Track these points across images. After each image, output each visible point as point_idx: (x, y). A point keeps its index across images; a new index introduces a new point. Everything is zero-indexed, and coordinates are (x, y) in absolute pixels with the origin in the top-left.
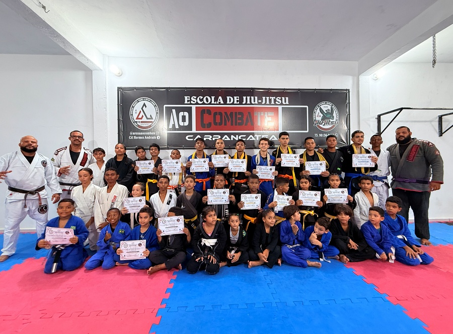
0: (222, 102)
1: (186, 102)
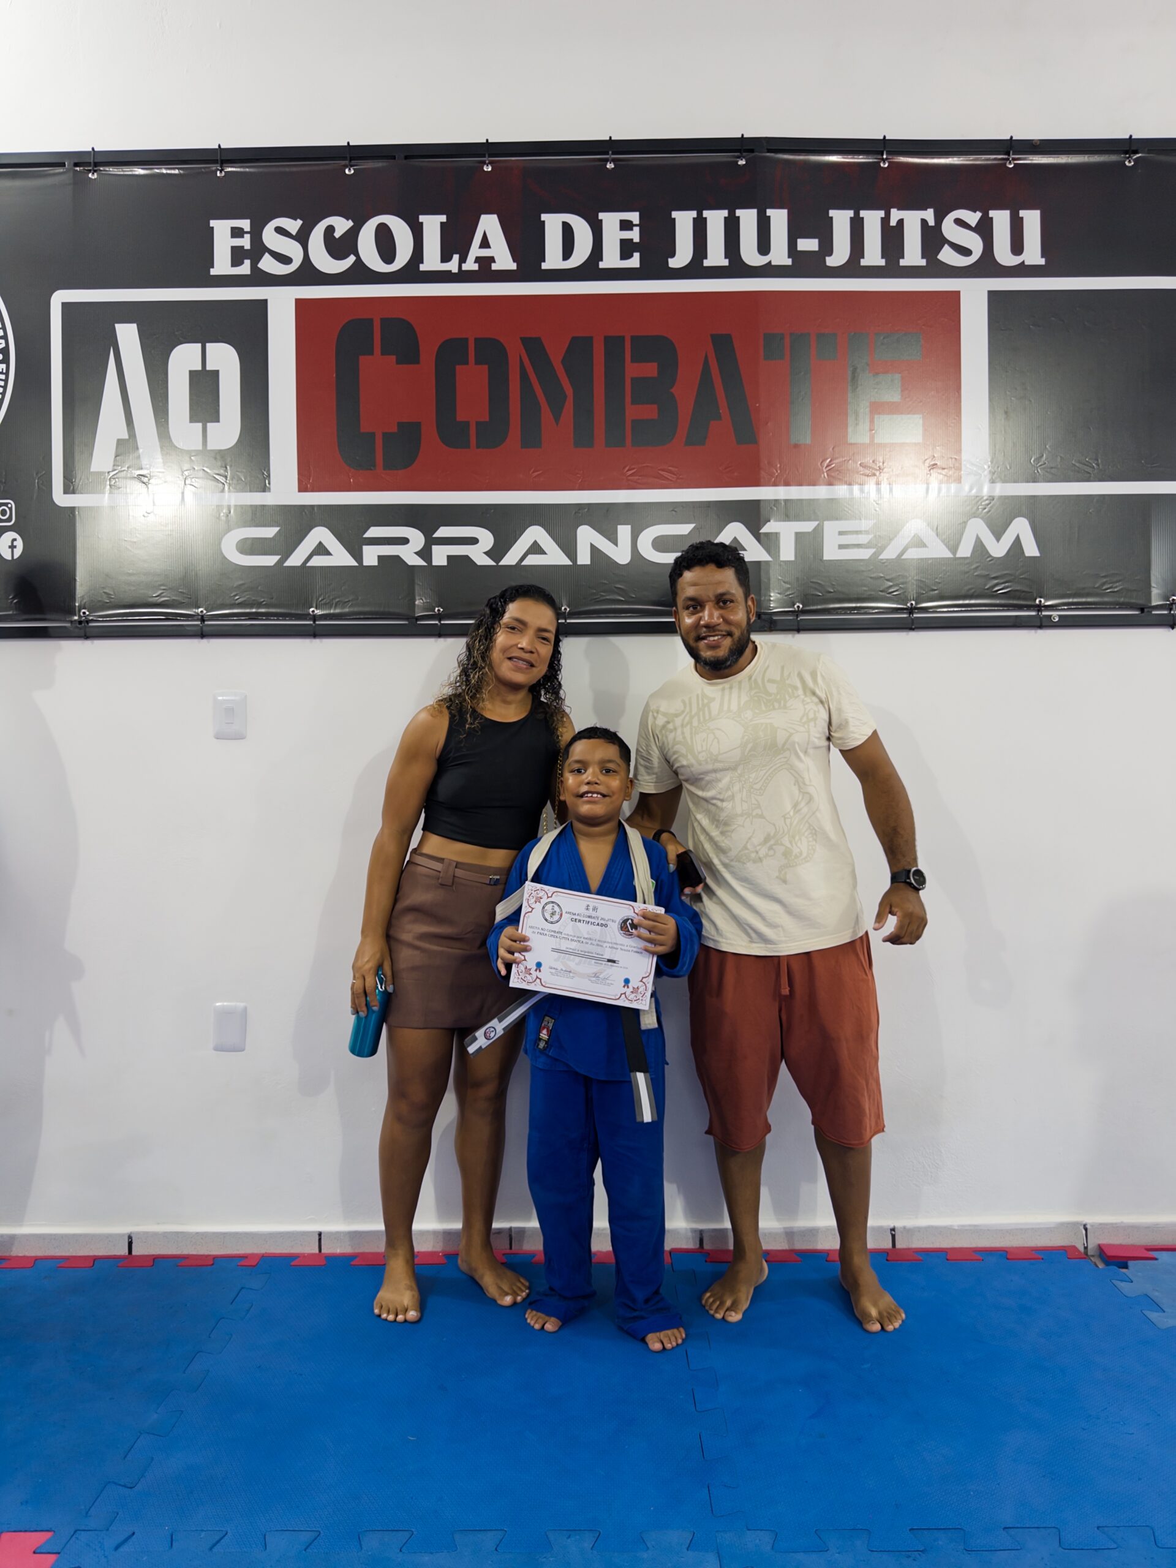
0: (504, 261)
1: (222, 265)
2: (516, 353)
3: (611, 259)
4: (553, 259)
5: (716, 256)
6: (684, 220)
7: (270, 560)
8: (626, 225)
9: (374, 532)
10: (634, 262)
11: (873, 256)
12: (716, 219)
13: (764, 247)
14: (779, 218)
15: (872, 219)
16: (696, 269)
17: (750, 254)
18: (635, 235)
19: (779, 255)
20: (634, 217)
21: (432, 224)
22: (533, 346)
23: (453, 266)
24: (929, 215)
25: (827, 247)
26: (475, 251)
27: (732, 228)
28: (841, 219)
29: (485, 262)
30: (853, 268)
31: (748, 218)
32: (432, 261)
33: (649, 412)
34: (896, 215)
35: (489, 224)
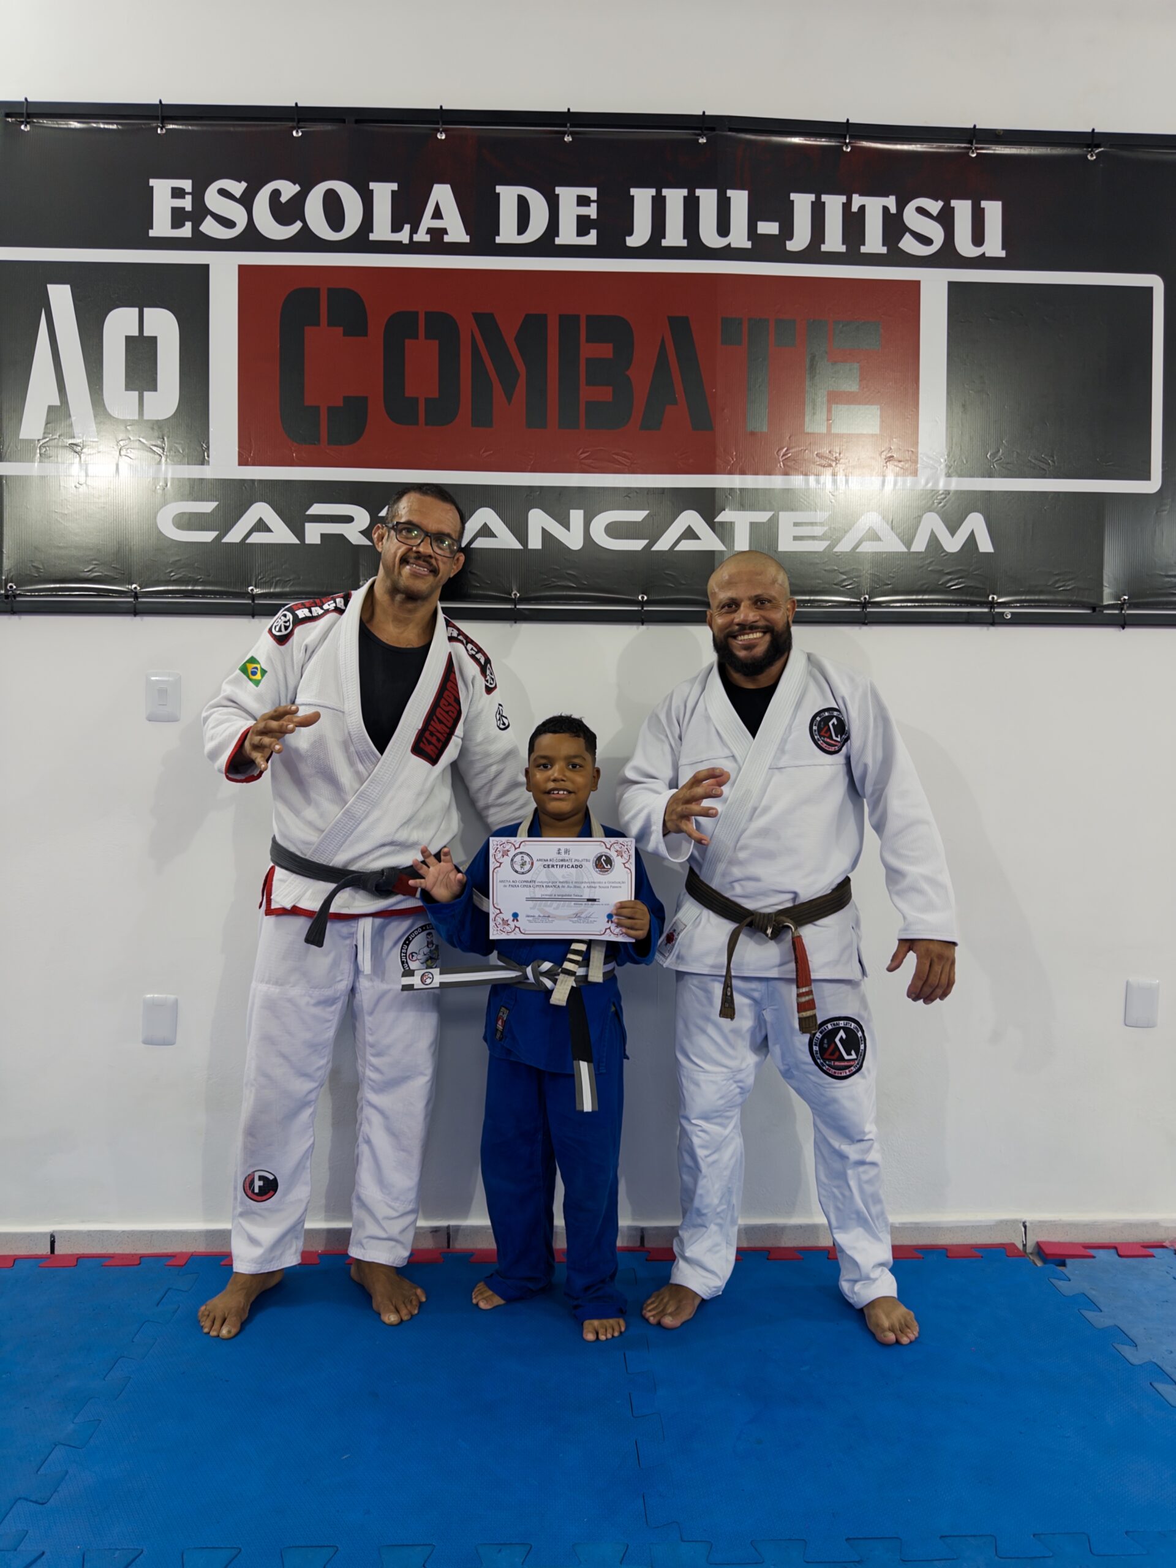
0: (457, 233)
1: (161, 227)
2: (468, 329)
3: (567, 235)
4: (507, 233)
5: (674, 237)
6: (642, 198)
7: (208, 536)
8: (583, 201)
9: (317, 509)
10: (591, 239)
11: (834, 242)
12: (675, 197)
13: (723, 228)
14: (739, 199)
15: (834, 204)
16: (654, 249)
17: (709, 236)
18: (592, 211)
19: (739, 238)
20: (592, 193)
21: (383, 192)
22: (486, 322)
23: (403, 236)
24: (891, 202)
25: (787, 231)
26: (427, 222)
27: (691, 207)
28: (802, 202)
29: (437, 234)
30: (813, 254)
31: (708, 198)
32: (382, 231)
33: (604, 394)
34: (857, 201)
35: (442, 194)
